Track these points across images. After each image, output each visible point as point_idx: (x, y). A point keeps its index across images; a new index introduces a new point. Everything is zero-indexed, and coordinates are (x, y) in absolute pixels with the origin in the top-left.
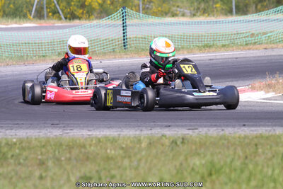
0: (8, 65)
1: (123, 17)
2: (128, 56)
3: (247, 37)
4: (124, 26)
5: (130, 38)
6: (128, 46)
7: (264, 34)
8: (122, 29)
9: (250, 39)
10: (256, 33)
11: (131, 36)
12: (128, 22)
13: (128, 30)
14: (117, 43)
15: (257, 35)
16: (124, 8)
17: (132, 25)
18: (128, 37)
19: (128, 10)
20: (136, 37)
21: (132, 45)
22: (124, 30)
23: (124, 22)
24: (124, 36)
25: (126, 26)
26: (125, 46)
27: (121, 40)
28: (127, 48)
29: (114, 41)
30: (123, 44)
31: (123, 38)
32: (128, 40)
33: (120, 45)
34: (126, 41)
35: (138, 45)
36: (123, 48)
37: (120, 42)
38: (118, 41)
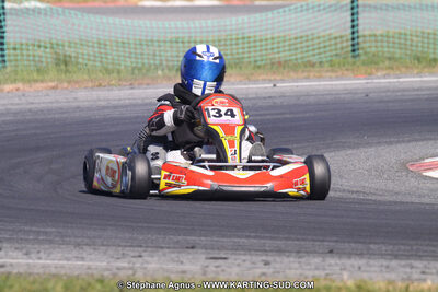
0: (100, 85)
2: (333, 75)
5: (364, 36)
6: (361, 52)
8: (350, 18)
11: (367, 33)
14: (339, 46)
18: (361, 33)
21: (368, 50)
22: (353, 21)
23: (355, 4)
24: (353, 33)
25: (357, 13)
26: (353, 51)
27: (347, 41)
28: (358, 55)
29: (333, 42)
30: (350, 49)
31: (350, 37)
32: (361, 40)
33: (345, 50)
34: (356, 41)
35: (380, 49)
36: (351, 54)
37: (345, 44)
38: (342, 42)
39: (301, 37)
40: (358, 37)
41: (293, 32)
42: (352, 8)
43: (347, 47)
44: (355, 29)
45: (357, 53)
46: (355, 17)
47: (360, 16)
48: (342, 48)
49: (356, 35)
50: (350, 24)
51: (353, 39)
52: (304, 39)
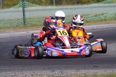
1: (23, 6)
3: (93, 16)
4: (24, 11)
5: (27, 18)
6: (26, 23)
7: (103, 14)
8: (23, 13)
9: (95, 18)
10: (98, 14)
12: (26, 9)
13: (26, 14)
14: (20, 22)
15: (99, 15)
16: (23, 1)
17: (28, 11)
18: (26, 18)
19: (25, 2)
20: (31, 18)
21: (29, 22)
22: (24, 14)
23: (24, 9)
24: (24, 18)
25: (25, 11)
26: (24, 23)
27: (22, 20)
28: (26, 24)
29: (18, 21)
30: (23, 22)
31: (23, 19)
32: (26, 20)
33: (22, 23)
34: (25, 20)
35: (32, 22)
36: (24, 24)
37: (22, 21)
38: (21, 21)
39: (9, 19)
40: (25, 19)
41: (6, 18)
42: (23, 10)
43: (22, 22)
44: (24, 16)
45: (25, 23)
46: (24, 13)
47: (26, 12)
48: (21, 22)
49: (25, 18)
50: (23, 15)
51: (24, 19)
52: (10, 20)
